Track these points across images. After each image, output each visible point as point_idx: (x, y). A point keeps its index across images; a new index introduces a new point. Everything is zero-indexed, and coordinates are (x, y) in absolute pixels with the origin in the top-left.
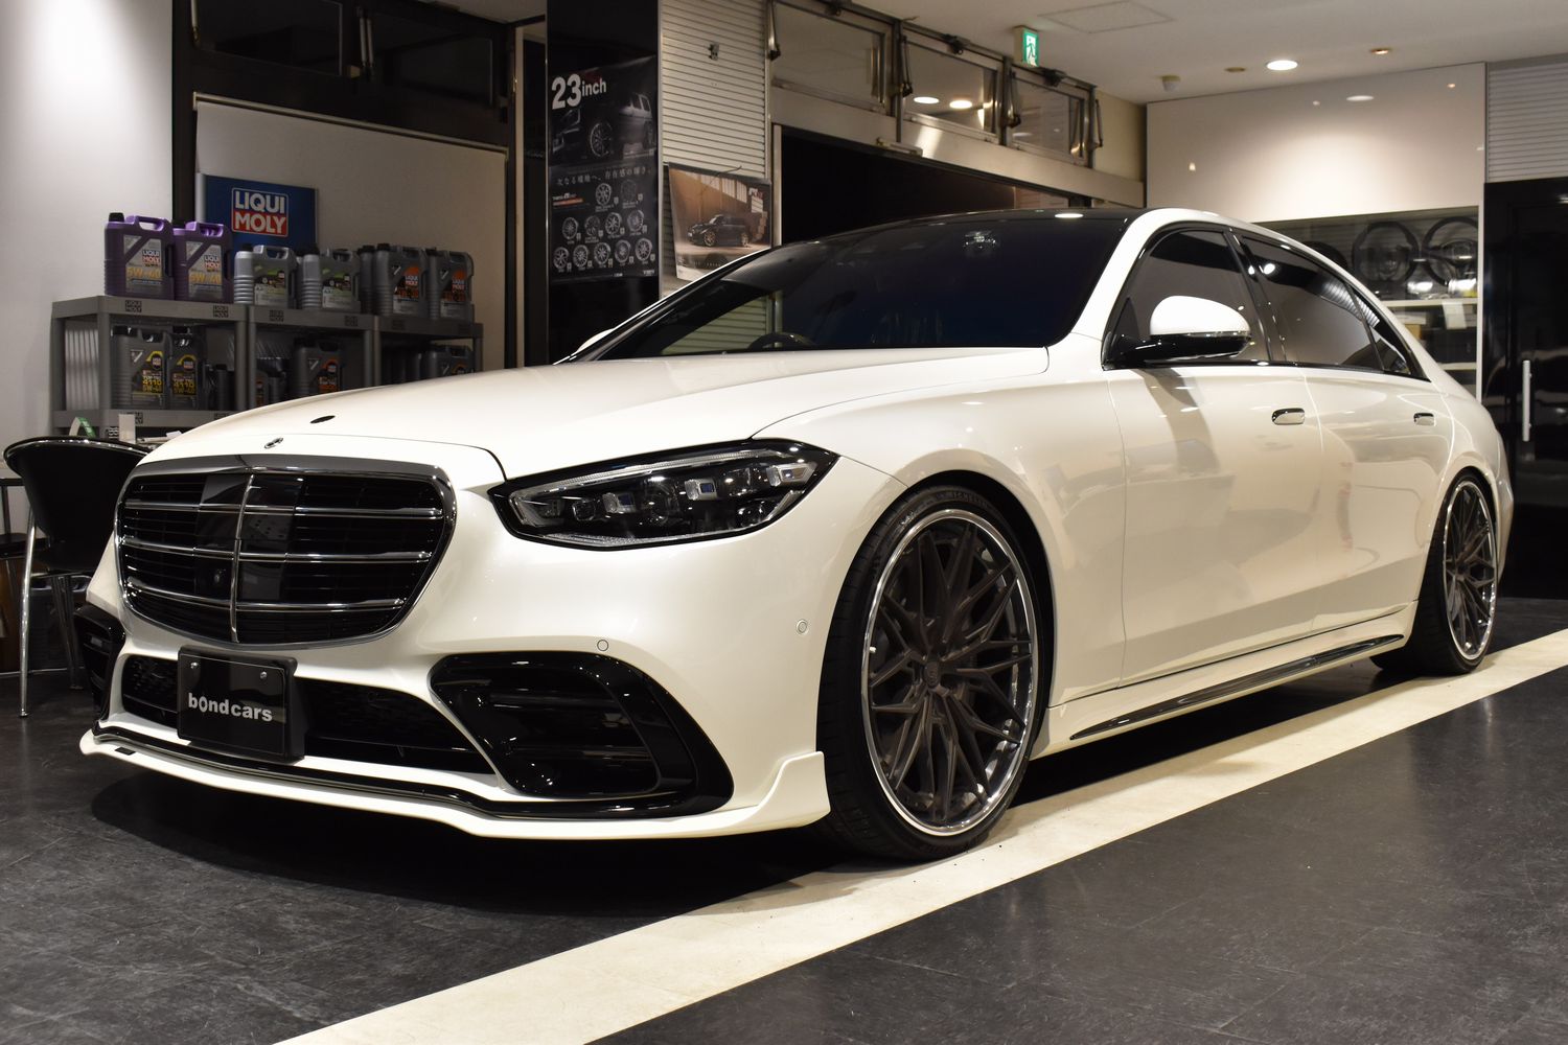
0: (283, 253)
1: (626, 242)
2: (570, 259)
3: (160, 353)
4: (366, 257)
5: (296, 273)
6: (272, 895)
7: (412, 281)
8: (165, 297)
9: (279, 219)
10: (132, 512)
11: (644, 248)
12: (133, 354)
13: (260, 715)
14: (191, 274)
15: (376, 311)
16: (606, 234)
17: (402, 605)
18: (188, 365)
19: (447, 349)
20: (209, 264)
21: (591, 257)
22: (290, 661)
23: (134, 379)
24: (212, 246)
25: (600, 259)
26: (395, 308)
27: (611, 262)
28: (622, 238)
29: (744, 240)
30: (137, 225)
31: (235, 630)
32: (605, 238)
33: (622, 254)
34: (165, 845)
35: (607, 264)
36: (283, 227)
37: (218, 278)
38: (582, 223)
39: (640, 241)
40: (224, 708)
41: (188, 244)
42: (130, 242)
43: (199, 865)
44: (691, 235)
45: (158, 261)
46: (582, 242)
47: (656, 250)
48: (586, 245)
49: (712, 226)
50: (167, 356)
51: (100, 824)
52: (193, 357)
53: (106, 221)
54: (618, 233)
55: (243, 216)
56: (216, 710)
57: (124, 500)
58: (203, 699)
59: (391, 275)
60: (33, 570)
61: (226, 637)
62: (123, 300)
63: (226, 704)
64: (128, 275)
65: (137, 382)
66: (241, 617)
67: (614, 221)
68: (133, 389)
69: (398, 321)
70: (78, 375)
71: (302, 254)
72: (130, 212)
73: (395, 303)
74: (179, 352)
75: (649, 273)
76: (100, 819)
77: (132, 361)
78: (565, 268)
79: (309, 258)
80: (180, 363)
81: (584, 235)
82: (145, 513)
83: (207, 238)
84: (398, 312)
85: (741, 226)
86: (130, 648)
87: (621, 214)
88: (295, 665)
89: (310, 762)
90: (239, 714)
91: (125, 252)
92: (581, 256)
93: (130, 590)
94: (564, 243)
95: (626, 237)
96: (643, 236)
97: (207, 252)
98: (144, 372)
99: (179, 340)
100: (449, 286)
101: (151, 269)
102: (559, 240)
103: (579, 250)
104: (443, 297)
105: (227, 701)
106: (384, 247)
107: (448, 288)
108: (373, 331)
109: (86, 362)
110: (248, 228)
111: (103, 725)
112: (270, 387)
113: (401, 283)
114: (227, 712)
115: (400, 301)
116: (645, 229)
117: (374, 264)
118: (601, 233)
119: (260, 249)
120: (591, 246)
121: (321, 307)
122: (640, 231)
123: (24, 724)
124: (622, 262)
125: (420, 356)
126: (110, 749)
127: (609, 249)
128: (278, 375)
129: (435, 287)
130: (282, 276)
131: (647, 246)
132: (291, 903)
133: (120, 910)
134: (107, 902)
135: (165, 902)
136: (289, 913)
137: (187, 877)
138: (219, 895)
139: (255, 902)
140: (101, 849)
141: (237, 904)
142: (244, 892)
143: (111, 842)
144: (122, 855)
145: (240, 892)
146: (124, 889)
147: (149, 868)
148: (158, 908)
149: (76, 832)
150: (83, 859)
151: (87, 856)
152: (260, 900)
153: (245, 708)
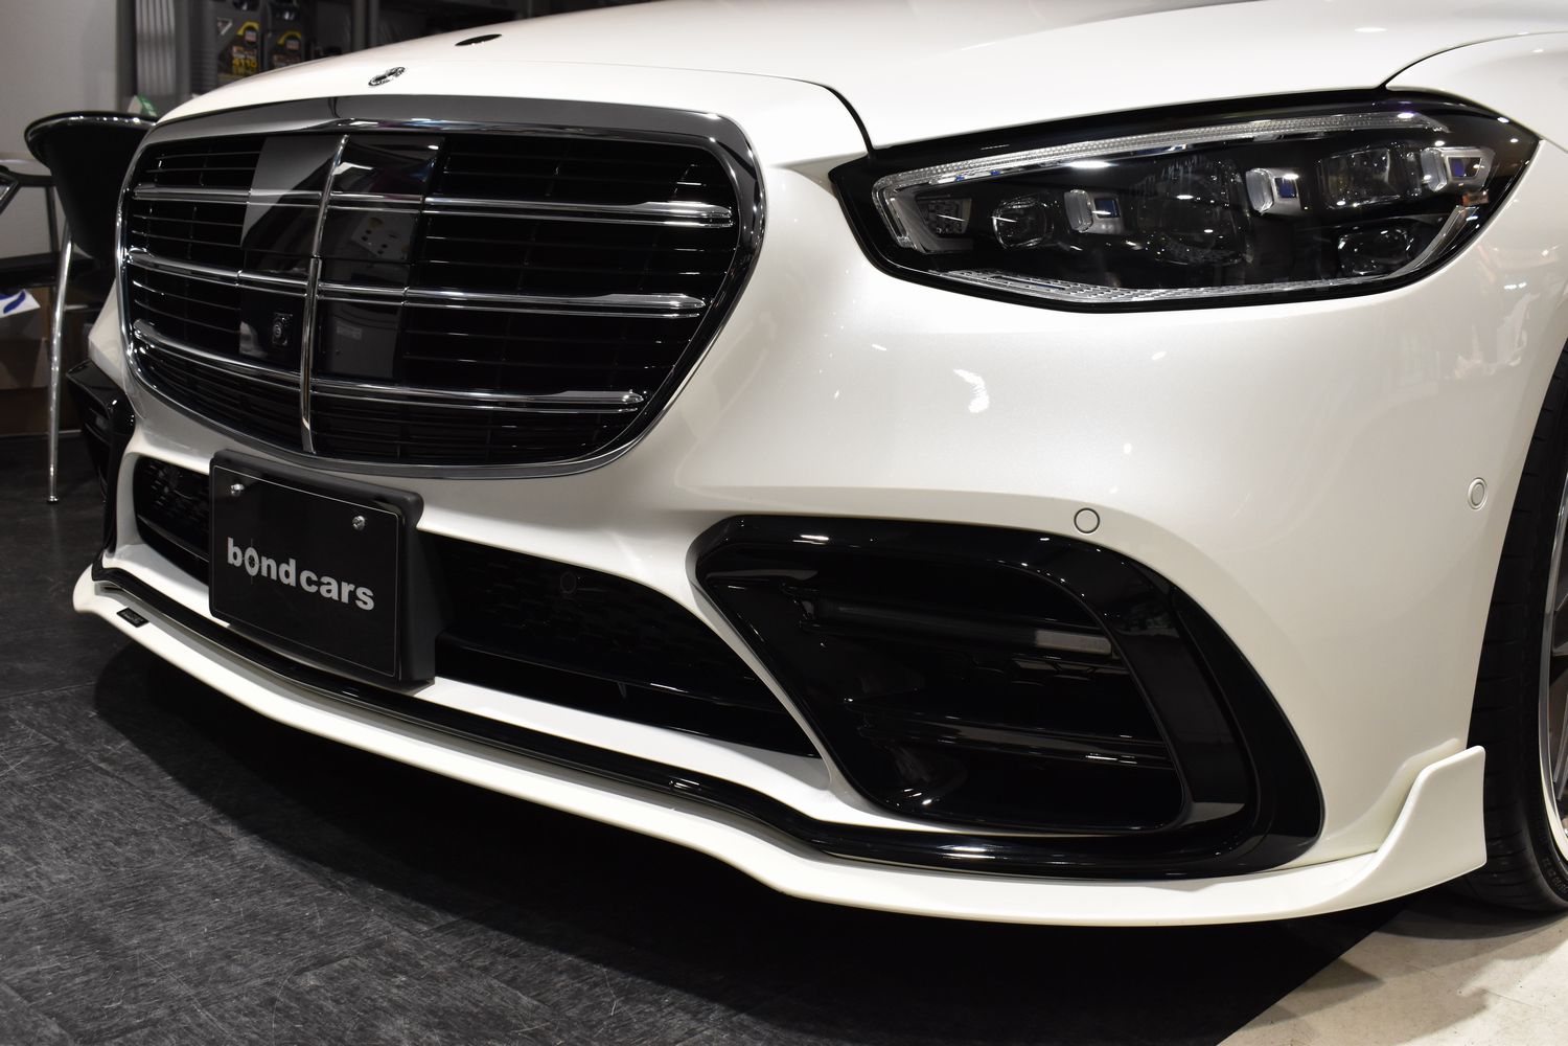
3: (256, 26)
6: (370, 947)
10: (143, 206)
12: (220, 24)
13: (353, 595)
17: (640, 405)
18: (292, 45)
22: (410, 498)
23: (221, 57)
31: (308, 426)
34: (195, 787)
40: (287, 574)
43: (245, 846)
50: (264, 30)
51: (101, 726)
52: (299, 35)
56: (274, 576)
57: (133, 184)
58: (251, 552)
60: (68, 301)
61: (289, 439)
63: (292, 567)
65: (225, 60)
66: (319, 405)
68: (221, 69)
70: (154, 54)
74: (280, 28)
76: (102, 715)
77: (218, 32)
80: (281, 41)
82: (162, 207)
86: (140, 445)
88: (418, 507)
89: (445, 692)
90: (313, 589)
93: (138, 344)
98: (235, 49)
99: (283, 13)
105: (292, 562)
109: (163, 37)
111: (108, 562)
114: (292, 581)
123: (53, 515)
126: (109, 608)
132: (405, 973)
133: (76, 975)
134: (58, 948)
135: (168, 955)
136: (400, 1008)
137: (220, 880)
138: (270, 939)
139: (336, 965)
140: (85, 790)
141: (301, 972)
142: (318, 931)
143: (107, 773)
144: (118, 810)
145: (311, 932)
146: (100, 909)
147: (157, 847)
148: (150, 974)
149: (55, 744)
150: (47, 815)
151: (57, 807)
152: (346, 962)
153: (325, 579)
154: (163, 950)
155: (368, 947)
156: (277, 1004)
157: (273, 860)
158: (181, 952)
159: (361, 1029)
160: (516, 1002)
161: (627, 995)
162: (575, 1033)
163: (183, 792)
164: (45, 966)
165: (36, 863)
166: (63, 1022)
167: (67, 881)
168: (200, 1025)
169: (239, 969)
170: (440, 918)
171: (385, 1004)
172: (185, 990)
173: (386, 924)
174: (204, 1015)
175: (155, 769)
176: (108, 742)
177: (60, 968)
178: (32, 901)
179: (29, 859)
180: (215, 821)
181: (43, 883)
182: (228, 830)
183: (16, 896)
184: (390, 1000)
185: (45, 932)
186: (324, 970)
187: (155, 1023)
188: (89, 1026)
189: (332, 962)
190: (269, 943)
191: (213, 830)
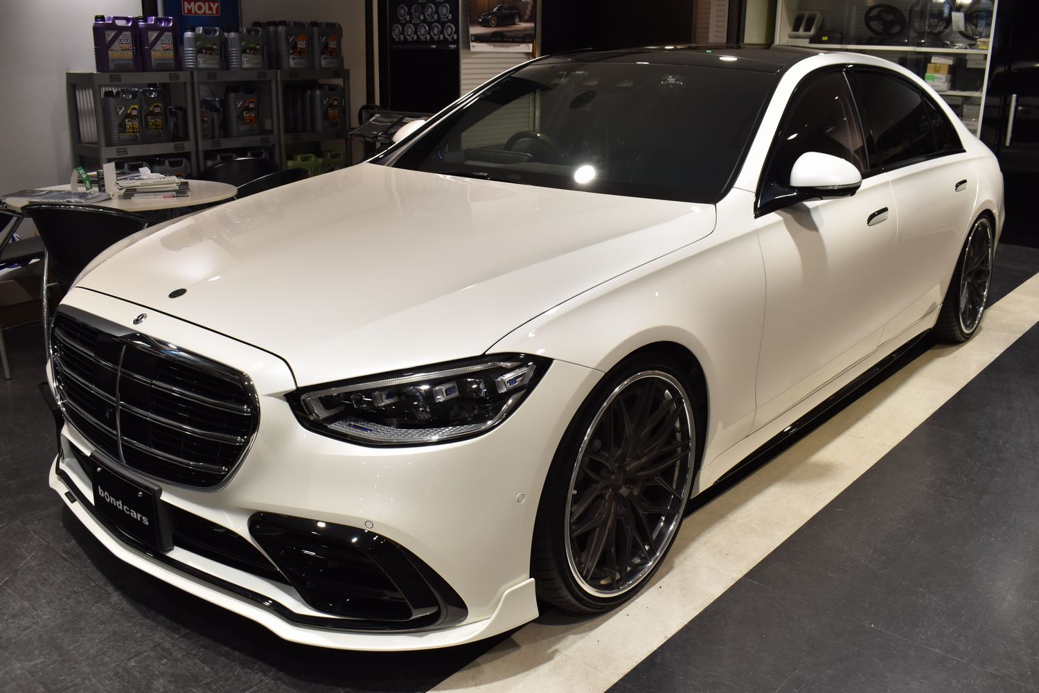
0: (215, 32)
1: (437, 24)
2: (402, 33)
3: (137, 107)
4: (271, 29)
5: (224, 43)
7: (301, 45)
8: (137, 70)
9: (214, 4)
10: (58, 339)
11: (450, 30)
12: (118, 109)
13: (141, 519)
14: (153, 53)
15: (278, 67)
16: (425, 18)
18: (157, 110)
19: (326, 87)
20: (164, 45)
21: (416, 33)
22: (157, 488)
23: (120, 125)
24: (166, 33)
25: (421, 34)
26: (291, 63)
27: (428, 37)
28: (436, 21)
29: (517, 20)
30: (114, 22)
31: (122, 453)
32: (425, 21)
33: (436, 32)
35: (426, 38)
36: (217, 8)
37: (171, 54)
38: (410, 9)
39: (447, 25)
40: (119, 505)
41: (149, 33)
42: (110, 35)
44: (480, 20)
45: (130, 46)
46: (410, 22)
47: (457, 32)
48: (413, 24)
49: (495, 12)
50: (141, 107)
52: (160, 105)
53: (93, 21)
54: (433, 18)
55: (189, 4)
56: (115, 504)
58: (107, 493)
59: (287, 40)
61: (116, 457)
62: (108, 75)
64: (110, 58)
65: (122, 127)
66: (125, 447)
67: (430, 10)
68: (120, 132)
69: (293, 72)
71: (229, 31)
72: (109, 14)
73: (291, 61)
74: (150, 102)
75: (453, 46)
77: (117, 113)
78: (400, 38)
79: (233, 35)
80: (151, 110)
81: (411, 18)
83: (163, 27)
84: (293, 66)
85: (515, 11)
87: (435, 6)
88: (160, 492)
89: (178, 554)
90: (128, 513)
91: (107, 42)
92: (410, 31)
94: (398, 21)
95: (438, 21)
96: (449, 21)
97: (163, 38)
98: (127, 120)
100: (326, 46)
101: (126, 52)
102: (395, 20)
103: (408, 27)
104: (323, 54)
105: (120, 502)
106: (283, 23)
107: (325, 49)
108: (277, 81)
109: (89, 111)
110: (193, 12)
111: (60, 466)
112: (212, 119)
113: (295, 47)
114: (121, 508)
115: (293, 59)
116: (450, 17)
117: (276, 33)
118: (422, 17)
119: (200, 30)
120: (416, 25)
121: (241, 67)
122: (447, 18)
124: (436, 38)
125: (309, 92)
127: (427, 28)
128: (217, 110)
129: (317, 48)
130: (215, 47)
131: (452, 28)
132: (166, 658)
133: (49, 665)
134: (44, 652)
135: (83, 653)
136: (162, 674)
137: (104, 615)
138: (120, 644)
139: (142, 656)
140: (57, 570)
141: (129, 659)
142: (138, 640)
143: (65, 559)
144: (68, 580)
145: (135, 640)
146: (60, 632)
147: (82, 600)
148: (76, 663)
149: (46, 543)
150: (42, 584)
151: (45, 580)
152: (146, 654)
153: (132, 510)
154: (81, 651)
155: (155, 646)
156: (120, 675)
157: (125, 605)
158: (88, 652)
159: (147, 684)
160: (203, 669)
161: (243, 665)
162: (221, 683)
163: (94, 569)
164: (38, 661)
165: (37, 610)
166: (45, 686)
167: (48, 619)
168: (92, 685)
169: (108, 659)
170: (184, 631)
171: (157, 673)
172: (87, 670)
173: (163, 634)
174: (94, 680)
175: (84, 556)
176: (66, 542)
177: (45, 662)
178: (35, 629)
179: (34, 608)
180: (105, 584)
181: (39, 620)
182: (110, 589)
183: (29, 628)
184: (159, 671)
185: (40, 644)
186: (137, 658)
187: (77, 685)
188: (54, 687)
189: (140, 654)
190: (120, 646)
191: (104, 589)
